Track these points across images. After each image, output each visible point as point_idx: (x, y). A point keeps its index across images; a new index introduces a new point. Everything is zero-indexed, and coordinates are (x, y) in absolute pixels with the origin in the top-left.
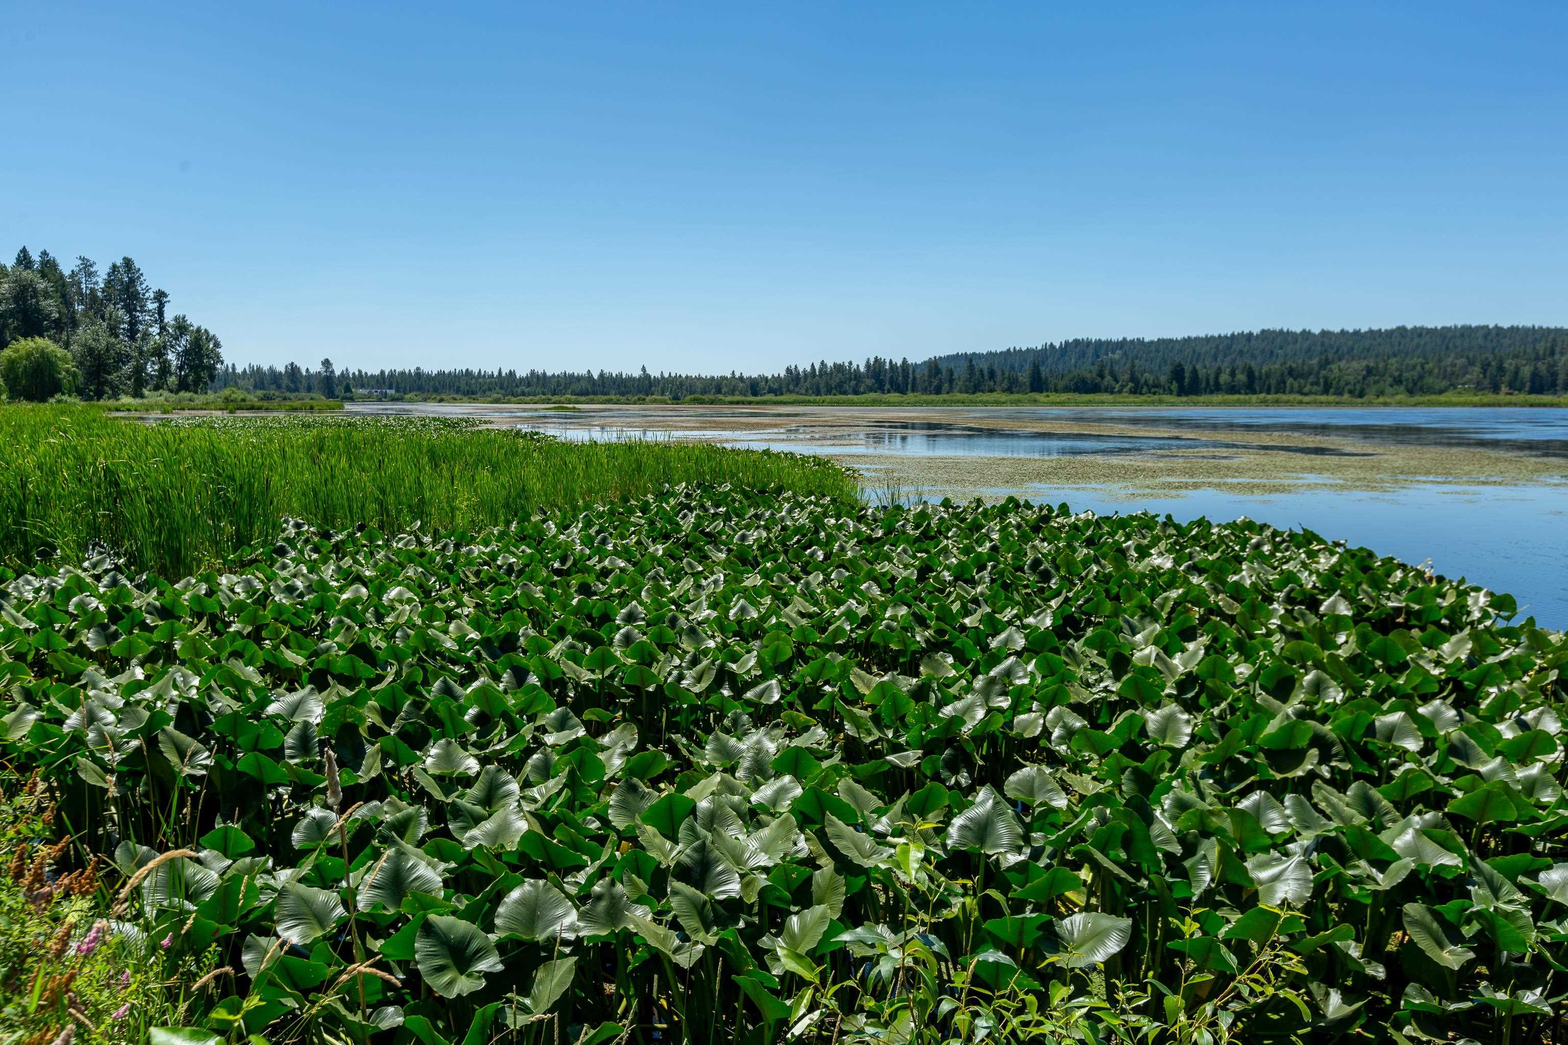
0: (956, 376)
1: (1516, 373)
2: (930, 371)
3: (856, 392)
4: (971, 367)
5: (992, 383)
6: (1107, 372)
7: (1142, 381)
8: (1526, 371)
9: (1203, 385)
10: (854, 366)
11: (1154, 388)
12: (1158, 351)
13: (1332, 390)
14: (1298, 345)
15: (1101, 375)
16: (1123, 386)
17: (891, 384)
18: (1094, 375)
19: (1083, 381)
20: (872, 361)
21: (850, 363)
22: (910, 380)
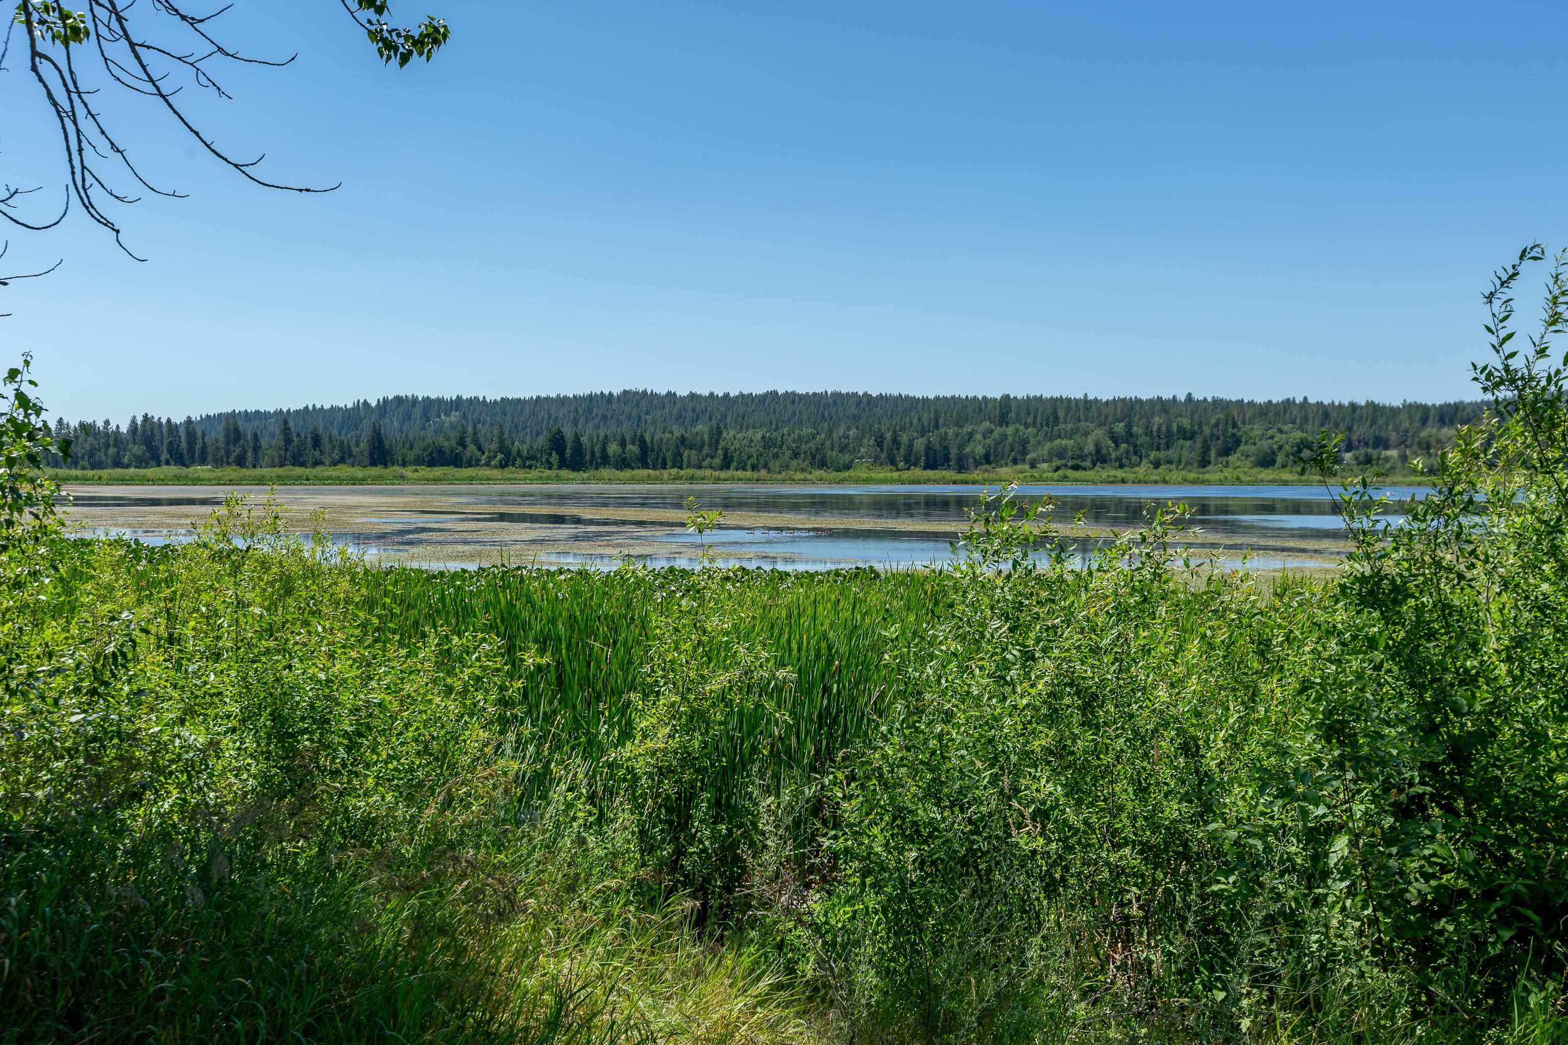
0: (264, 442)
1: (911, 445)
2: (227, 436)
3: (117, 464)
4: (286, 430)
5: (317, 453)
6: (468, 440)
7: (514, 450)
8: (920, 444)
9: (588, 457)
10: (113, 426)
11: (528, 461)
12: (504, 413)
13: (734, 465)
14: (667, 410)
15: (462, 443)
16: (491, 458)
17: (170, 452)
18: (454, 443)
19: (440, 451)
20: (139, 420)
21: (107, 422)
22: (198, 447)
